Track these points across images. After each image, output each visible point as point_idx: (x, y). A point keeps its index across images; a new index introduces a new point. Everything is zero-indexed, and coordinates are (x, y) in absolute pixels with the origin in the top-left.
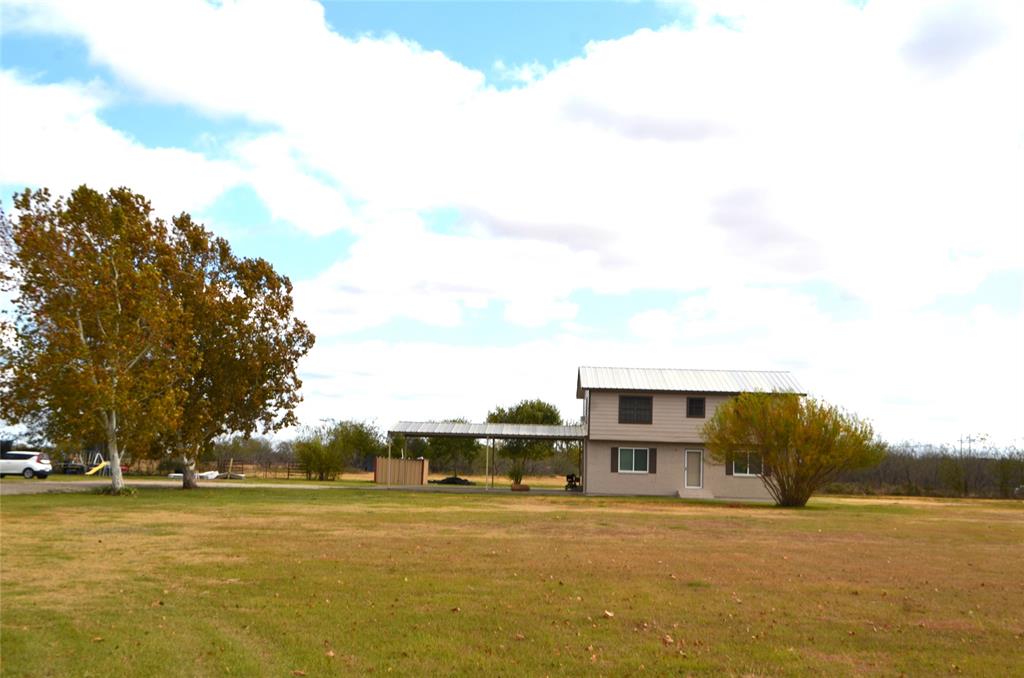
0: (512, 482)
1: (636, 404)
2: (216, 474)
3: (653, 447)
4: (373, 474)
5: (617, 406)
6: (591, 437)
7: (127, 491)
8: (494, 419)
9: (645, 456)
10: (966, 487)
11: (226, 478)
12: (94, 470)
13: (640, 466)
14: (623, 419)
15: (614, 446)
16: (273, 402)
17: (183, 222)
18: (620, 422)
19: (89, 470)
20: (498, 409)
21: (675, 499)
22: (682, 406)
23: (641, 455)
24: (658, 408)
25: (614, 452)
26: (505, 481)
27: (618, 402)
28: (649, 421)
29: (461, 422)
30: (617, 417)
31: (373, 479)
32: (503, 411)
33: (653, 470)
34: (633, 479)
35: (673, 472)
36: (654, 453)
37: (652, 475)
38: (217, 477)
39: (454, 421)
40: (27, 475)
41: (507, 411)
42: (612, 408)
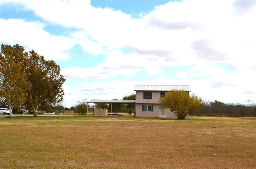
0: (129, 114)
1: (148, 94)
2: (54, 113)
3: (152, 105)
4: (93, 113)
5: (143, 95)
6: (137, 103)
7: (13, 117)
8: (125, 99)
9: (151, 107)
10: (245, 114)
11: (57, 114)
12: (25, 113)
13: (149, 110)
14: (144, 98)
15: (143, 105)
16: (57, 95)
17: (33, 52)
18: (144, 99)
19: (24, 113)
20: (126, 96)
21: (157, 118)
22: (159, 94)
23: (149, 107)
24: (153, 95)
25: (143, 106)
26: (127, 114)
27: (143, 94)
28: (151, 99)
29: (117, 99)
30: (143, 98)
31: (93, 114)
32: (127, 97)
33: (152, 111)
34: (147, 113)
35: (157, 111)
36: (153, 106)
37: (152, 112)
38: (54, 114)
39: (115, 99)
40: (5, 114)
41: (128, 97)
42: (142, 95)
